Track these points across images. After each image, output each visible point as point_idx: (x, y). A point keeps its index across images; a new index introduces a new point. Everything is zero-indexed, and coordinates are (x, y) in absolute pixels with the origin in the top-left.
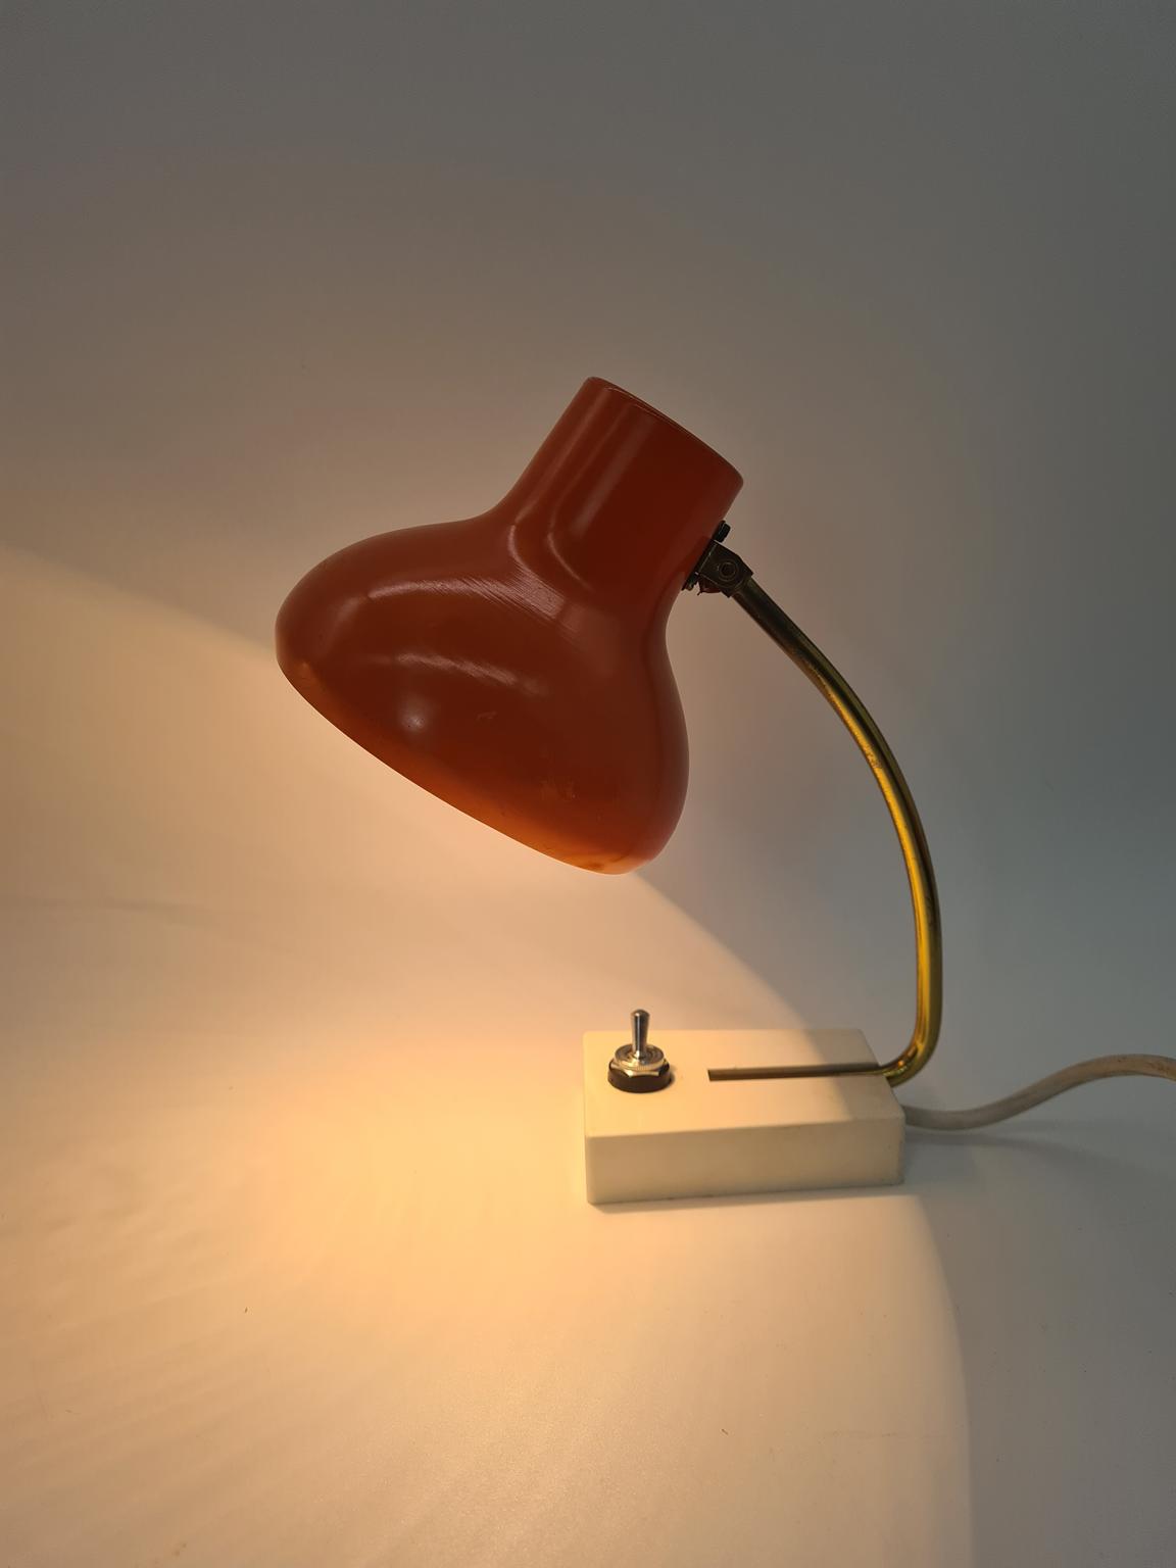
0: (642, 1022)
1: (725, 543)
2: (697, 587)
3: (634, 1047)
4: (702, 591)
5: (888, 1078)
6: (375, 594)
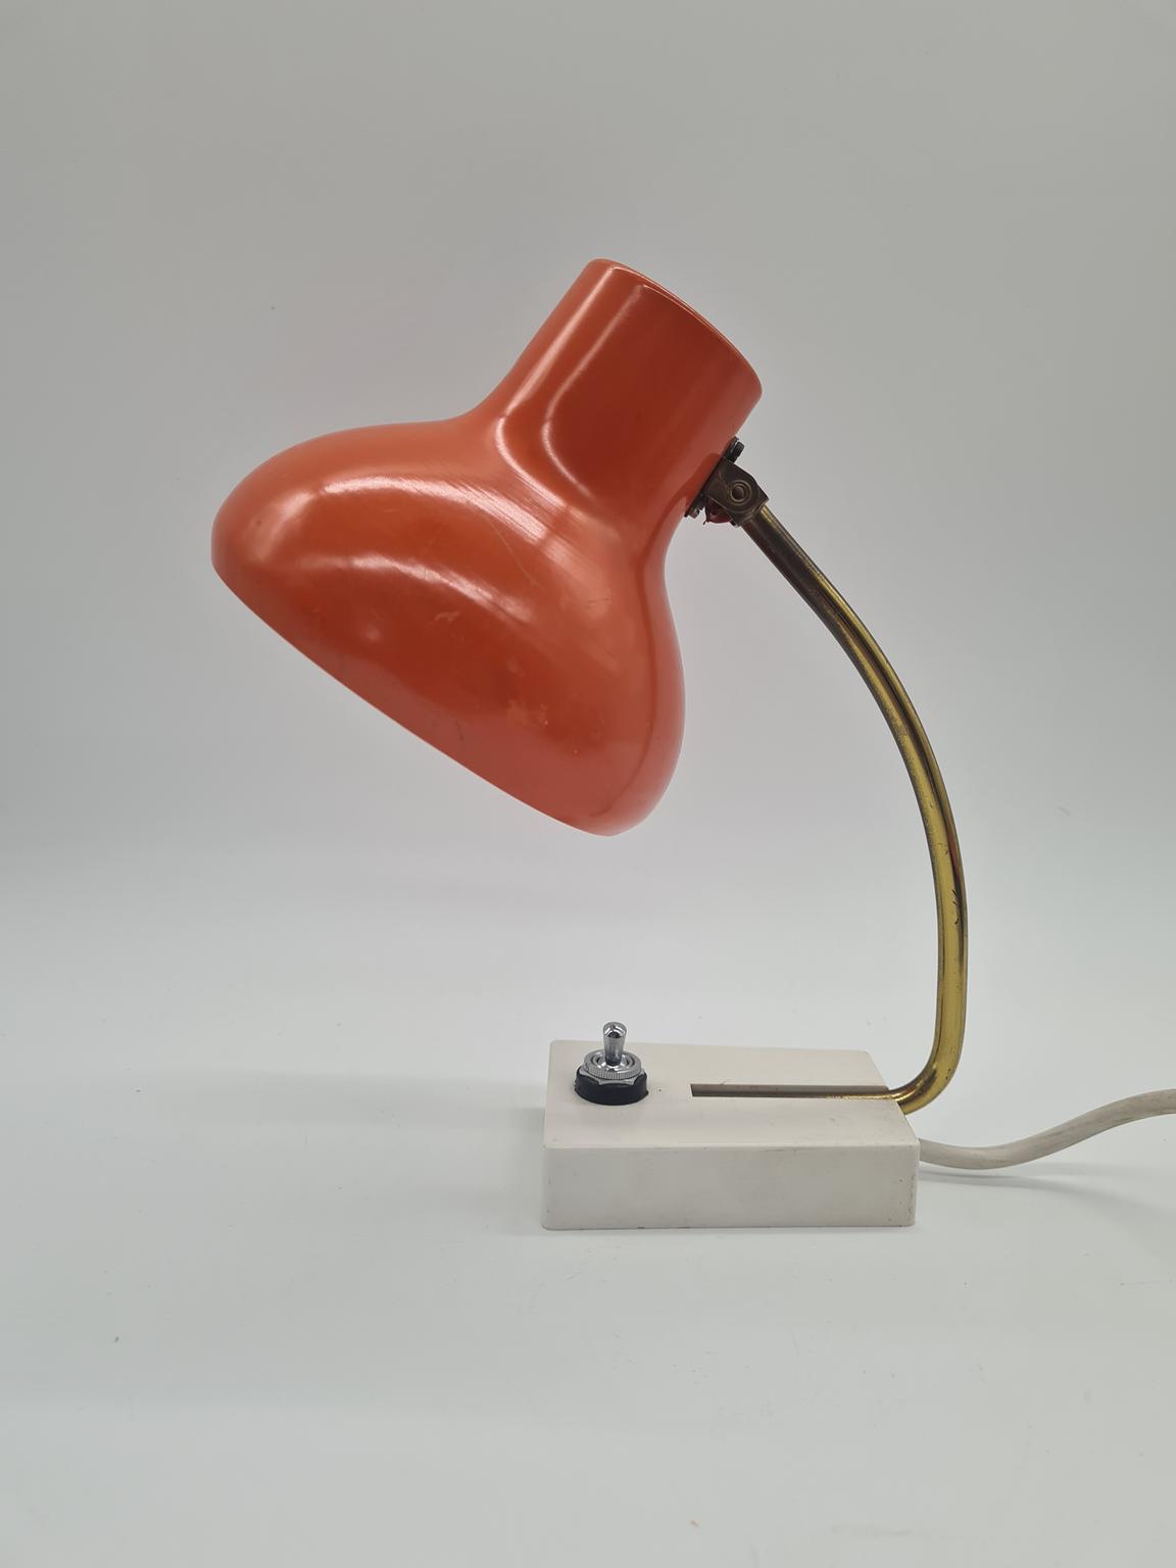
1: (739, 462)
2: (703, 512)
4: (708, 520)
5: (900, 1103)
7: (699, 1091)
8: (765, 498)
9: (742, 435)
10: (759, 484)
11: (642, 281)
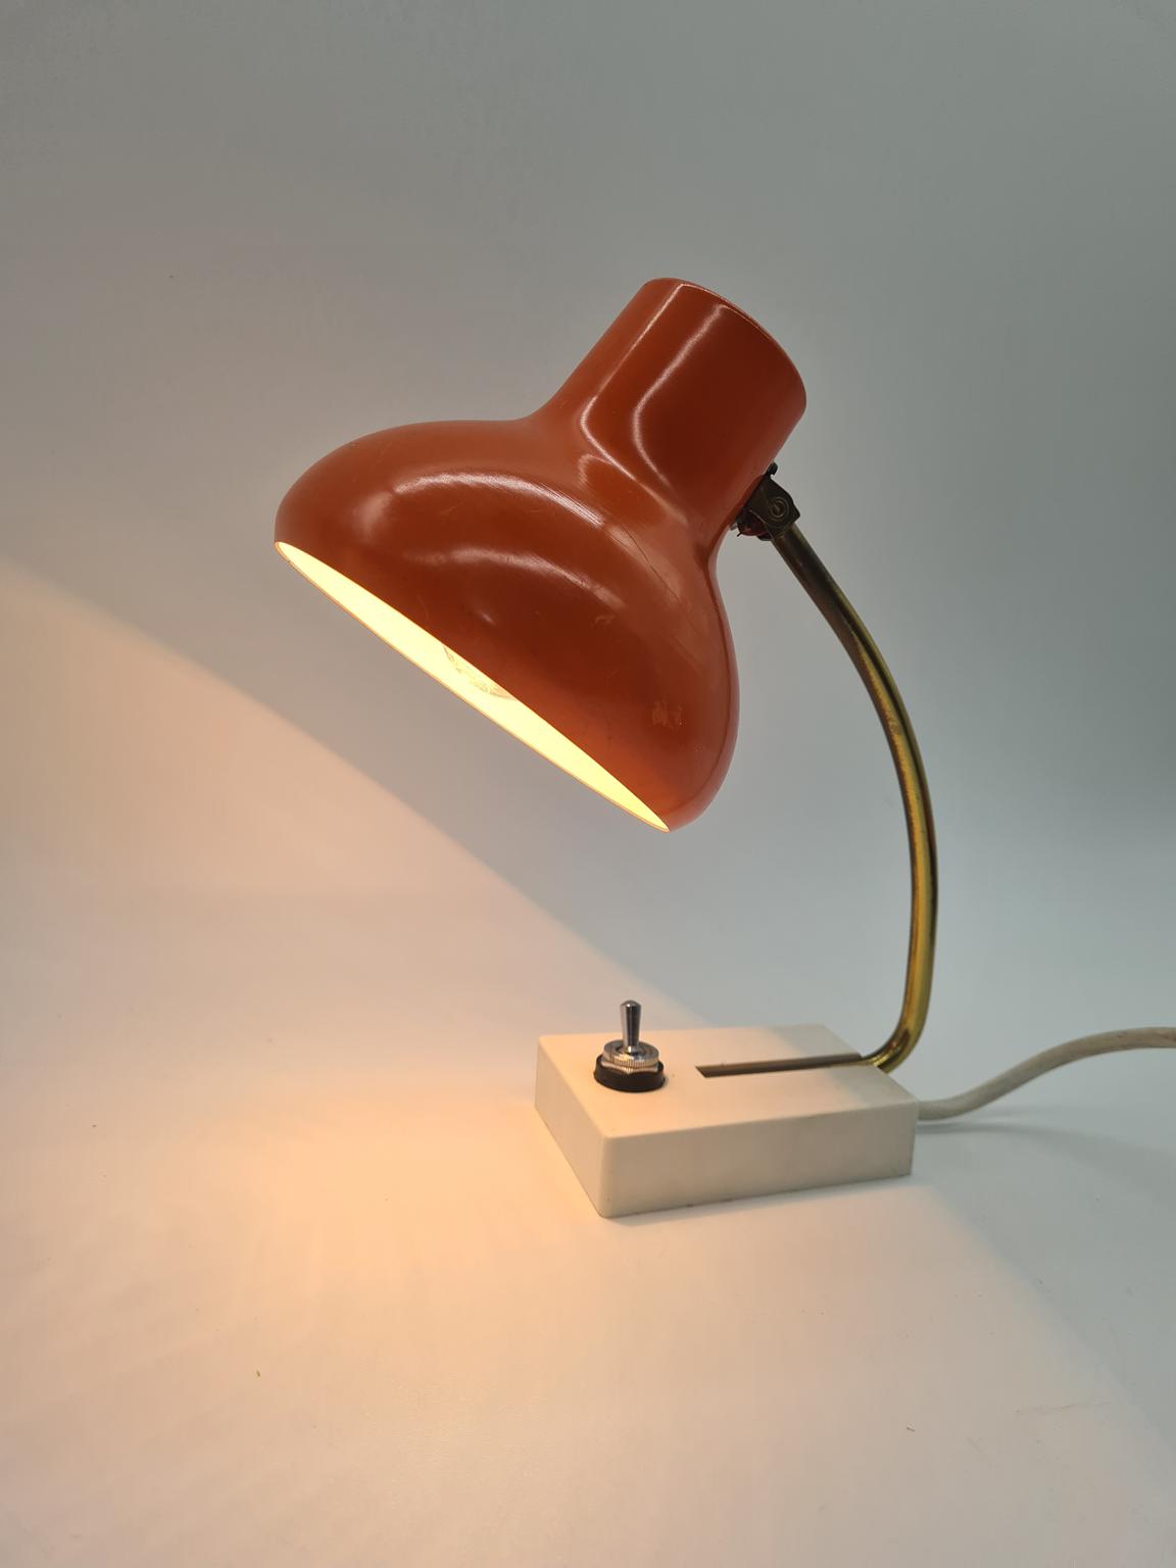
0: (633, 1014)
3: (626, 1042)
5: (880, 1066)
6: (402, 489)
7: (709, 1072)
8: (798, 515)
9: (777, 460)
10: (795, 504)
11: (722, 302)
